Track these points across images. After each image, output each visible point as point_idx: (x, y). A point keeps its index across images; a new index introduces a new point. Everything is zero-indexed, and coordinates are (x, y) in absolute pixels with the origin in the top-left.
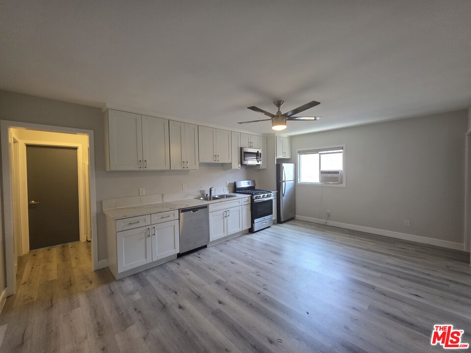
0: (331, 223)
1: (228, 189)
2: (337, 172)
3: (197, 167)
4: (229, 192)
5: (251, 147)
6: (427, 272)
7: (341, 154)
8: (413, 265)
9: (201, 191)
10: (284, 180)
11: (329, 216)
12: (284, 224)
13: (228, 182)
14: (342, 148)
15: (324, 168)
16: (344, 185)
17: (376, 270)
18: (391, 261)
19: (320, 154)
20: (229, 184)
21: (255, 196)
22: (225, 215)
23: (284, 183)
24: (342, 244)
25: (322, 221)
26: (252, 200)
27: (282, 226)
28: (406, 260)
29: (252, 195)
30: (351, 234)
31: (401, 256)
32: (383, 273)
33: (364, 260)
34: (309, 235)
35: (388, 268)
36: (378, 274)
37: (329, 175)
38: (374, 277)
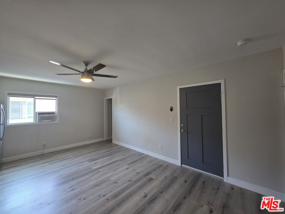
0: (46, 151)
2: (53, 113)
7: (54, 101)
14: (56, 97)
15: (39, 110)
16: (57, 121)
17: (107, 156)
32: (109, 155)
33: (98, 156)
34: (50, 164)
35: (107, 154)
36: (110, 157)
37: (47, 115)
38: (111, 158)
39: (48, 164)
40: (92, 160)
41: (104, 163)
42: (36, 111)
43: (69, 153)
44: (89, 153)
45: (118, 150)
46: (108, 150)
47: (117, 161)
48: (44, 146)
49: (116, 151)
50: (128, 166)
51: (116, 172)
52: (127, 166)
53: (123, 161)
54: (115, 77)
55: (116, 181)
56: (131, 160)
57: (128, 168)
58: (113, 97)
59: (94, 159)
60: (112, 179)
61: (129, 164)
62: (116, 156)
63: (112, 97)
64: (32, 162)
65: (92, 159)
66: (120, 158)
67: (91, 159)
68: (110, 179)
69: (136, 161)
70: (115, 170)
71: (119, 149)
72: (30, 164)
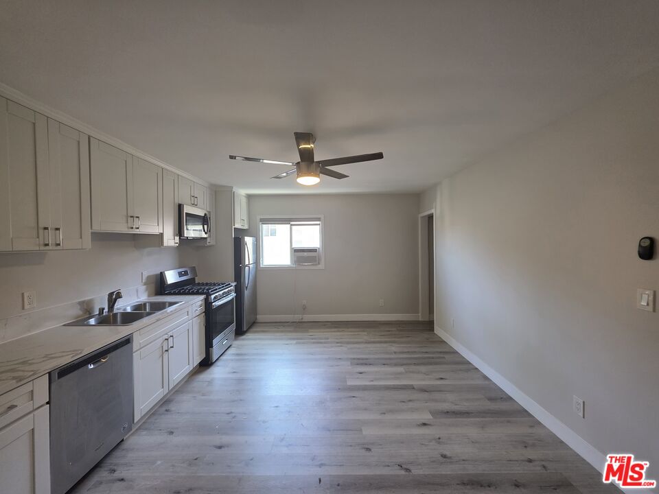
0: (308, 317)
1: (147, 290)
2: (314, 250)
3: (87, 242)
4: (149, 296)
5: (194, 205)
6: (424, 350)
7: (318, 228)
8: (410, 347)
9: (81, 303)
10: (247, 263)
11: (304, 309)
12: (247, 334)
13: (146, 274)
14: (318, 219)
15: (296, 245)
16: (321, 266)
17: (396, 365)
18: (394, 348)
19: (292, 225)
20: (148, 277)
21: (213, 297)
22: (165, 348)
23: (247, 268)
24: (341, 343)
25: (297, 317)
26: (208, 304)
27: (243, 340)
28: (402, 343)
29: (208, 295)
30: (336, 327)
31: (397, 340)
32: (402, 365)
33: (376, 356)
34: (296, 343)
35: (400, 358)
36: (401, 369)
37: (305, 254)
38: (401, 373)
39: (295, 342)
40: (361, 361)
41: (377, 379)
42: (293, 247)
43: (334, 332)
44: (366, 343)
45: (433, 358)
46: (410, 350)
47: (412, 388)
48: (304, 308)
49: (429, 358)
50: (431, 417)
51: (388, 417)
52: (427, 417)
53: (426, 395)
54: (379, 156)
55: (373, 444)
56: (452, 403)
57: (424, 424)
58: (436, 212)
59: (364, 361)
60: (364, 433)
61: (435, 413)
62: (418, 373)
63: (433, 211)
64: (282, 332)
65: (362, 359)
66: (423, 383)
67: (359, 359)
68: (361, 430)
69: (466, 414)
70: (391, 411)
71: (442, 356)
72: (278, 334)
